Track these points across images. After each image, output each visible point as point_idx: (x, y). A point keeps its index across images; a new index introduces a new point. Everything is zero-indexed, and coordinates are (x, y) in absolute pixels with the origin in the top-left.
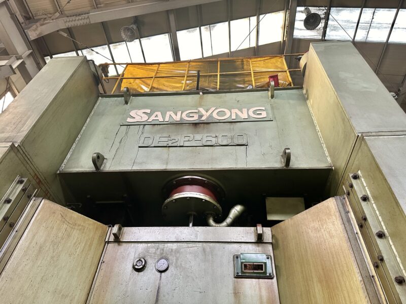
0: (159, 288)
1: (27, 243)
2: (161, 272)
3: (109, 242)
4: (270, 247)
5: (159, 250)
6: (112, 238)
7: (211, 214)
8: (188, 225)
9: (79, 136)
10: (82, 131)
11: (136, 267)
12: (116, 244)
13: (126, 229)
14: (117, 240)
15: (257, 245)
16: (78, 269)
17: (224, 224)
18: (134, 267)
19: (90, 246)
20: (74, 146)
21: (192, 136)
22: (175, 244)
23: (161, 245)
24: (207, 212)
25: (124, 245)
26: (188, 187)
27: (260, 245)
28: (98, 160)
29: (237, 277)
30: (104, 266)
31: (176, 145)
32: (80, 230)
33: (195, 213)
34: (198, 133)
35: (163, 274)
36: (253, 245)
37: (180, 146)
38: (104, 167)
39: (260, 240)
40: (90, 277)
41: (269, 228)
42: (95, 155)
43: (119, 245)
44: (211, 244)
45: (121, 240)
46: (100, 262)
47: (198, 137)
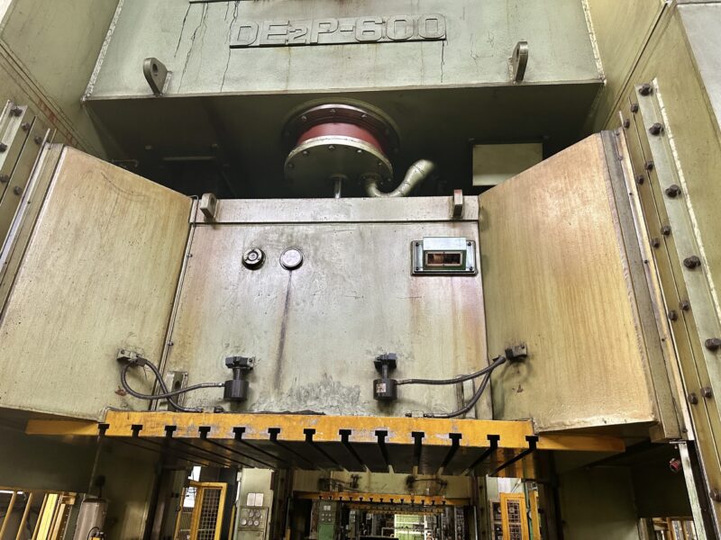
0: (288, 293)
1: (53, 223)
2: (291, 269)
3: (196, 224)
4: (474, 228)
5: (285, 236)
6: (201, 218)
7: (373, 177)
8: (332, 196)
9: (112, 27)
10: (116, 16)
11: (248, 262)
12: (210, 227)
13: (223, 203)
14: (210, 219)
15: (452, 224)
16: (150, 266)
17: (397, 193)
18: (244, 263)
19: (164, 229)
20: (105, 48)
21: (334, 21)
22: (312, 226)
23: (288, 229)
24: (367, 174)
25: (223, 227)
26: (330, 127)
27: (457, 224)
28: (154, 72)
29: (417, 274)
30: (192, 262)
31: (304, 42)
32: (142, 202)
33: (344, 176)
34: (347, 16)
35: (294, 272)
36: (446, 224)
37: (312, 44)
38: (169, 88)
39: (457, 215)
40: (172, 279)
41: (475, 197)
42: (148, 63)
43: (215, 228)
44: (374, 226)
45: (217, 220)
46: (184, 256)
47: (347, 23)
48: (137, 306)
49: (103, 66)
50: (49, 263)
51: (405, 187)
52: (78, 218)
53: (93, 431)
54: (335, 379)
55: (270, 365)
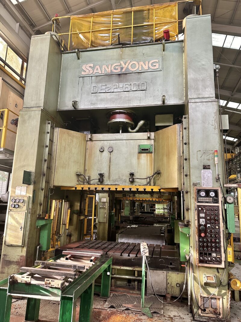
0: (110, 158)
3: (88, 141)
4: (153, 141)
5: (108, 143)
6: (89, 140)
7: (129, 126)
8: (119, 133)
11: (101, 151)
12: (91, 142)
13: (94, 135)
14: (91, 140)
15: (148, 140)
16: (79, 153)
17: (135, 130)
18: (100, 151)
19: (81, 143)
21: (117, 84)
22: (115, 141)
23: (109, 141)
25: (94, 141)
26: (118, 115)
27: (149, 140)
28: (75, 104)
29: (139, 153)
30: (88, 151)
31: (110, 92)
32: (76, 138)
33: (122, 126)
34: (121, 82)
35: (111, 153)
36: (146, 140)
37: (112, 92)
39: (149, 138)
40: (84, 155)
41: (154, 133)
43: (92, 142)
44: (129, 141)
45: (93, 140)
46: (86, 149)
47: (121, 85)
48: (78, 162)
49: (60, 99)
50: (61, 156)
51: (137, 128)
52: (64, 145)
53: (74, 189)
54: (121, 177)
55: (107, 174)
